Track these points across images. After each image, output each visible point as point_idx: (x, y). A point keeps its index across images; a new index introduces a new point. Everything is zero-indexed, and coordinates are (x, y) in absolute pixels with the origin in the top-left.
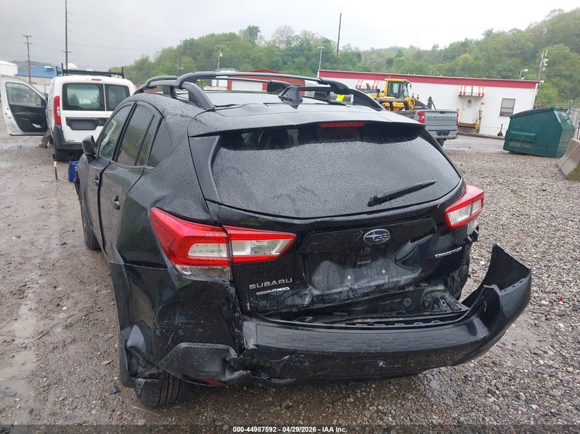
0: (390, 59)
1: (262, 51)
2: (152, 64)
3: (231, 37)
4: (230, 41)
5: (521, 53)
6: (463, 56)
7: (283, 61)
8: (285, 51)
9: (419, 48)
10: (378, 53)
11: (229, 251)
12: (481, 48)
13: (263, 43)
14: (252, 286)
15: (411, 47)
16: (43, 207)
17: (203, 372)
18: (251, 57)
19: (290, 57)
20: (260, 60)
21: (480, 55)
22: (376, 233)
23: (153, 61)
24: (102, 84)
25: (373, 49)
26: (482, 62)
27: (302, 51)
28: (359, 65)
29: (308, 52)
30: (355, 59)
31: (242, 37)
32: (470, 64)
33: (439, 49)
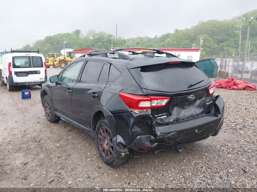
0: (137, 42)
1: (82, 40)
2: (31, 47)
3: (68, 35)
4: (68, 36)
5: (190, 38)
6: (167, 40)
7: (92, 44)
8: (92, 40)
9: (149, 37)
10: (133, 40)
11: (151, 104)
12: (174, 36)
13: (83, 37)
14: (156, 116)
15: (146, 37)
16: (18, 110)
17: (145, 145)
18: (78, 43)
19: (95, 43)
20: (82, 44)
21: (174, 39)
22: (192, 96)
23: (32, 46)
24: (30, 57)
25: (130, 38)
26: (175, 42)
27: (100, 40)
28: (126, 45)
29: (103, 40)
30: (123, 43)
31: (73, 34)
32: (170, 43)
33: (157, 37)
